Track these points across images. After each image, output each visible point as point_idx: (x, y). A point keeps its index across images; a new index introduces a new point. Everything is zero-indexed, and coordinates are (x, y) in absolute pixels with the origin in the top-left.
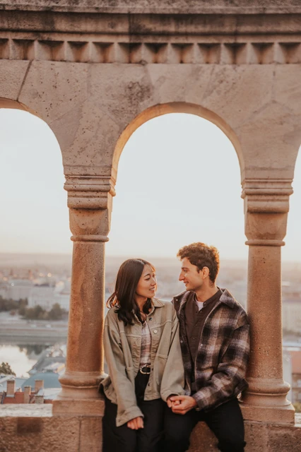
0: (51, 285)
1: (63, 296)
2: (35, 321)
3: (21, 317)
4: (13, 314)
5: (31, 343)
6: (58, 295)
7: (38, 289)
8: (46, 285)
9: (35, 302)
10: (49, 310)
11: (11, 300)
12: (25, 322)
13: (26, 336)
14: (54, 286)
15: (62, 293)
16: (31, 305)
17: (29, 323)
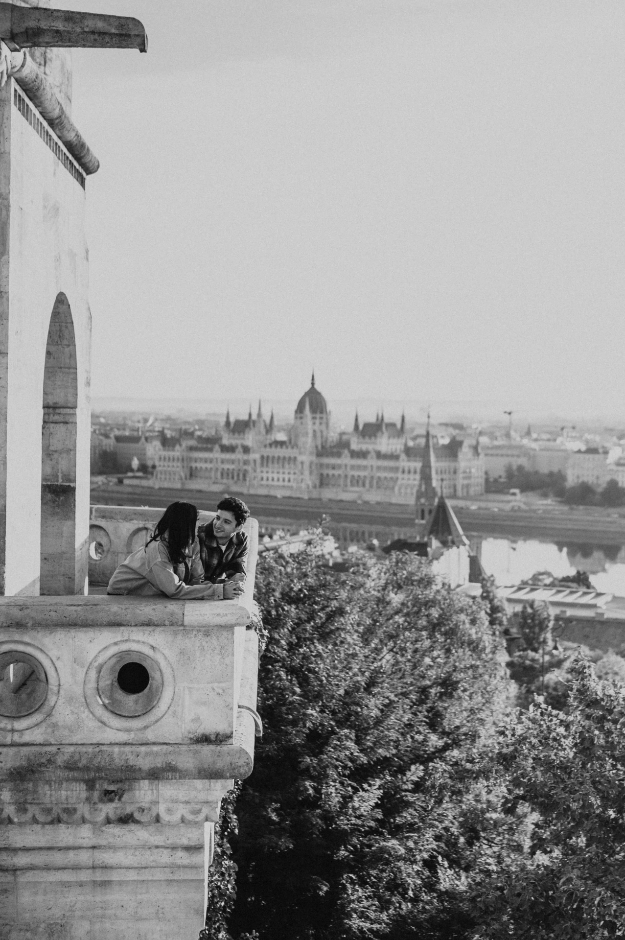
0: (601, 451)
1: (621, 468)
2: (581, 507)
3: (559, 499)
4: (545, 496)
5: (576, 540)
6: (615, 468)
7: (581, 456)
8: (592, 451)
9: (578, 477)
10: (600, 490)
11: (536, 473)
12: (565, 508)
13: (570, 530)
14: (606, 453)
15: (618, 464)
16: (571, 480)
17: (572, 509)
